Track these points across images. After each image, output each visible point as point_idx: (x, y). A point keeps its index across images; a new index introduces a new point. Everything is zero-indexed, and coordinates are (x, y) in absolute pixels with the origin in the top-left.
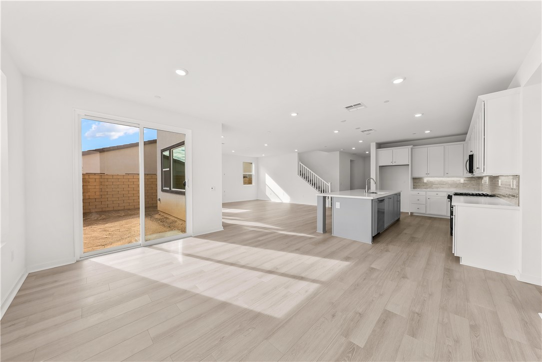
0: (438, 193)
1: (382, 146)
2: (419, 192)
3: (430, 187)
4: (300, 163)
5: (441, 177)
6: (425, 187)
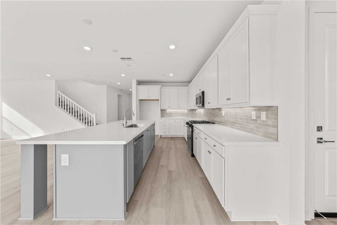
0: (175, 120)
1: (141, 84)
2: (165, 120)
3: (170, 116)
4: (58, 92)
5: (176, 109)
6: (168, 116)
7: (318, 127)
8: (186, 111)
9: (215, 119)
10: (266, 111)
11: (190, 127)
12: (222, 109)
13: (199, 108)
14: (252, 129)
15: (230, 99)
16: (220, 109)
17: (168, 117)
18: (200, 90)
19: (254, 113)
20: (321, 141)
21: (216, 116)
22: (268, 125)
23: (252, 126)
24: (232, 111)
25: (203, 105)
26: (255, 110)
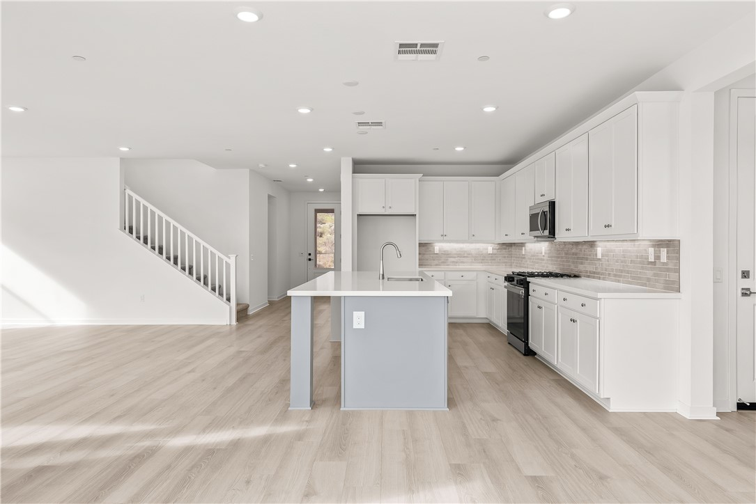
0: (463, 273)
2: (433, 273)
3: (445, 263)
5: (463, 242)
6: (436, 262)
7: (743, 273)
8: (490, 249)
9: (581, 267)
10: (667, 247)
11: (522, 284)
12: (598, 243)
13: (539, 239)
14: (649, 280)
15: (611, 226)
16: (592, 244)
17: (436, 265)
18: (542, 195)
19: (651, 250)
20: (748, 293)
21: (582, 258)
22: (668, 270)
23: (649, 274)
24: (617, 248)
25: (552, 233)
26: (654, 246)
